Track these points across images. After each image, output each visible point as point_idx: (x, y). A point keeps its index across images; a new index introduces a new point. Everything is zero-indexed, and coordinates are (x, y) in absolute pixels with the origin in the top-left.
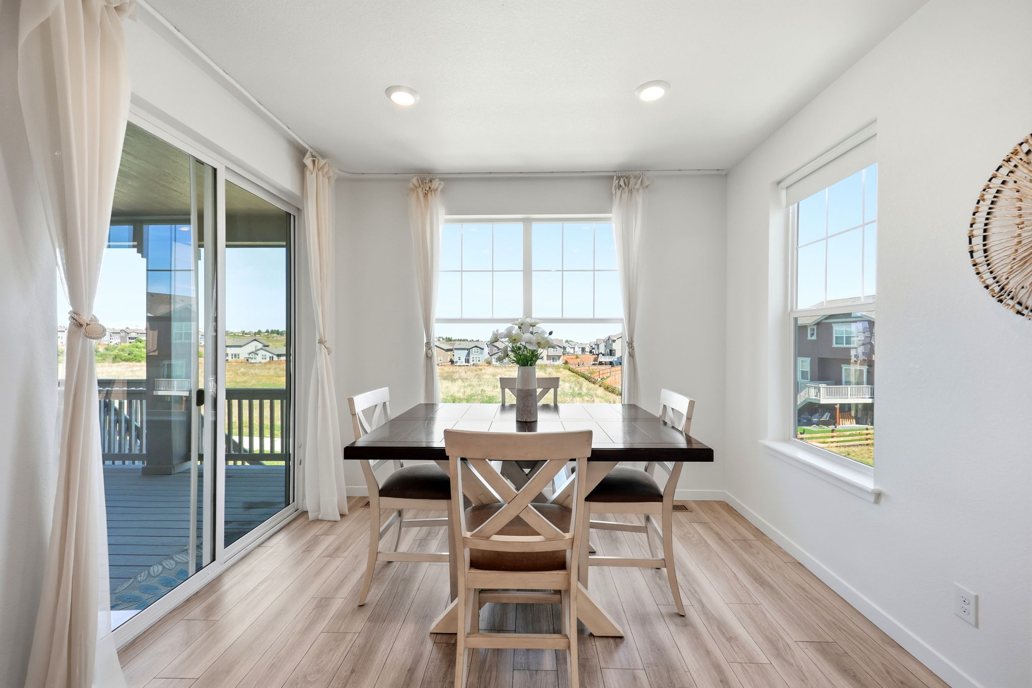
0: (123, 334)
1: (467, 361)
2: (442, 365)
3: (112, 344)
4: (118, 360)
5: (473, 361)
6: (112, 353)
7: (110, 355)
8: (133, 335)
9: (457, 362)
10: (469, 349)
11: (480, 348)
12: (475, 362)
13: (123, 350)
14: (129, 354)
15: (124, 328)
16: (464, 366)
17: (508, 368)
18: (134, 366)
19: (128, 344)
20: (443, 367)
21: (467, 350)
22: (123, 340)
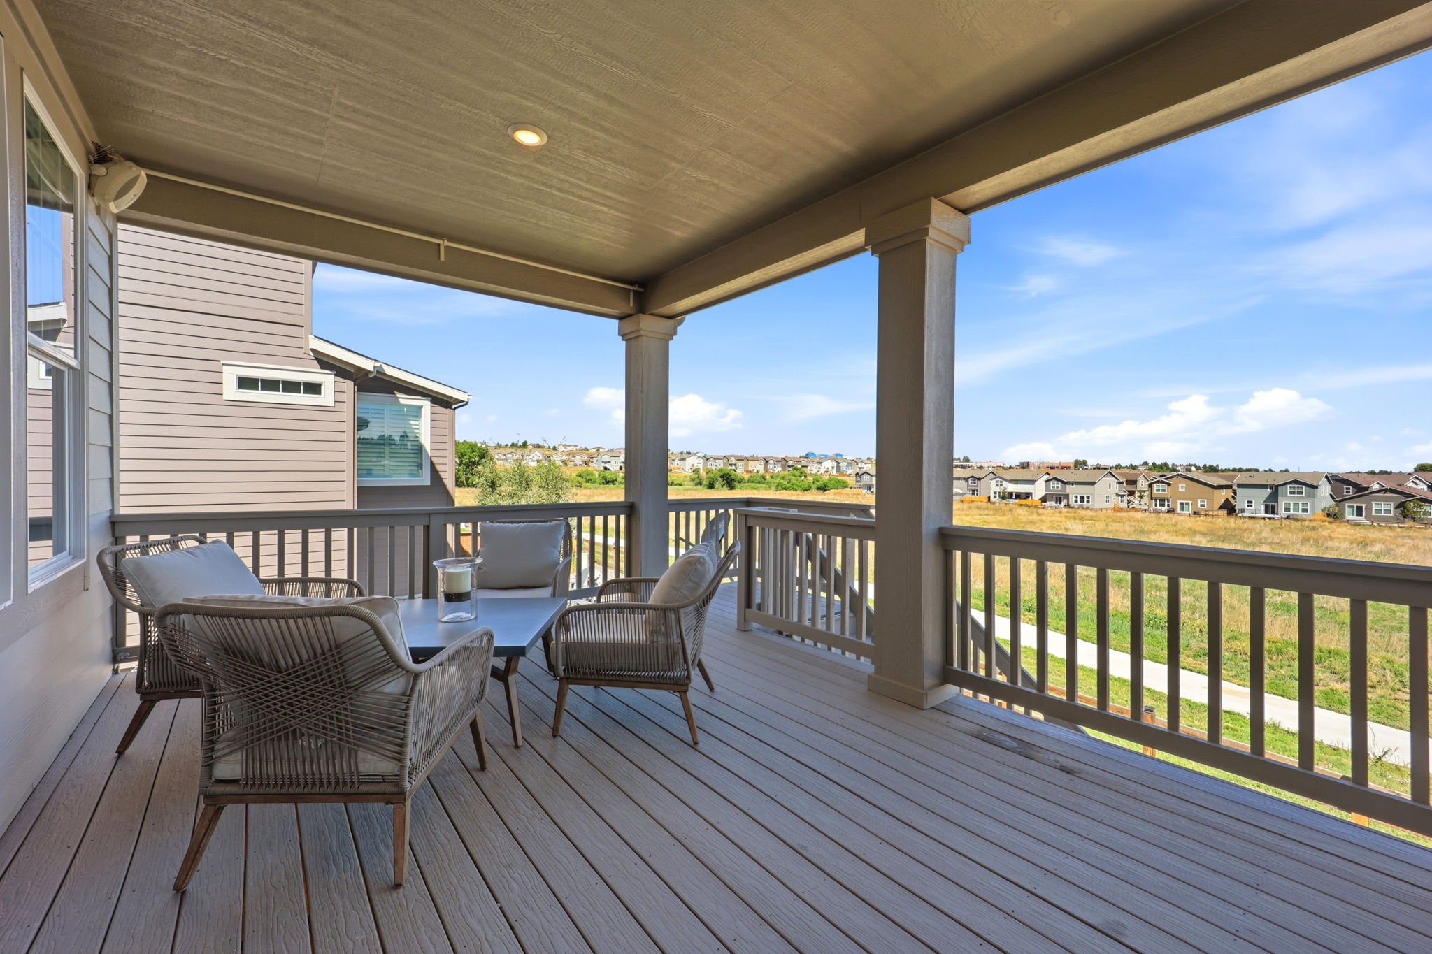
0: (783, 462)
1: (1271, 509)
2: (1206, 515)
3: (775, 472)
4: (780, 488)
5: (1287, 510)
6: (775, 481)
7: (774, 483)
8: (791, 463)
9: (1243, 511)
10: (1277, 487)
11: (1307, 485)
12: (1292, 512)
13: (783, 478)
14: (788, 483)
15: (784, 457)
16: (1264, 518)
17: (1399, 530)
18: (792, 494)
19: (787, 472)
20: (1209, 519)
21: (1271, 488)
22: (783, 467)
